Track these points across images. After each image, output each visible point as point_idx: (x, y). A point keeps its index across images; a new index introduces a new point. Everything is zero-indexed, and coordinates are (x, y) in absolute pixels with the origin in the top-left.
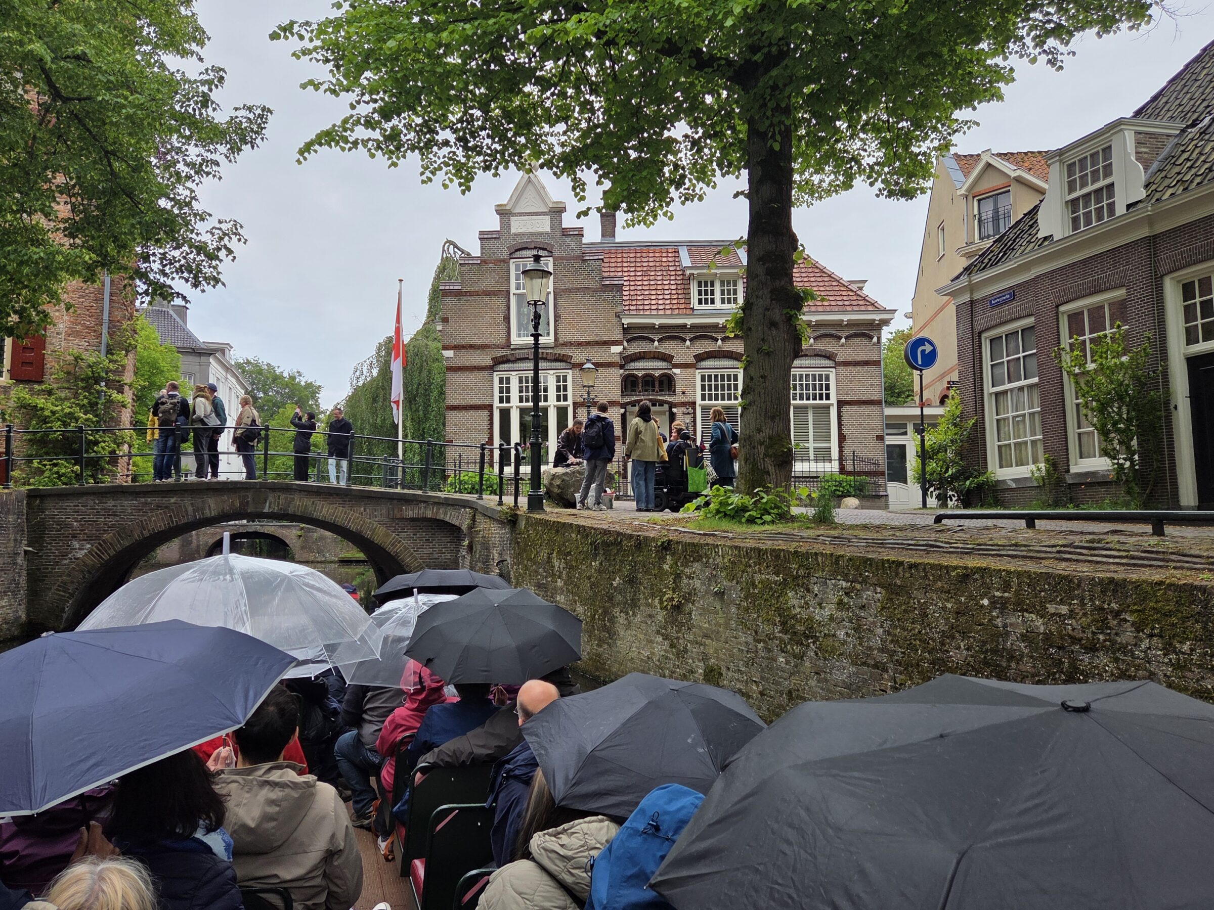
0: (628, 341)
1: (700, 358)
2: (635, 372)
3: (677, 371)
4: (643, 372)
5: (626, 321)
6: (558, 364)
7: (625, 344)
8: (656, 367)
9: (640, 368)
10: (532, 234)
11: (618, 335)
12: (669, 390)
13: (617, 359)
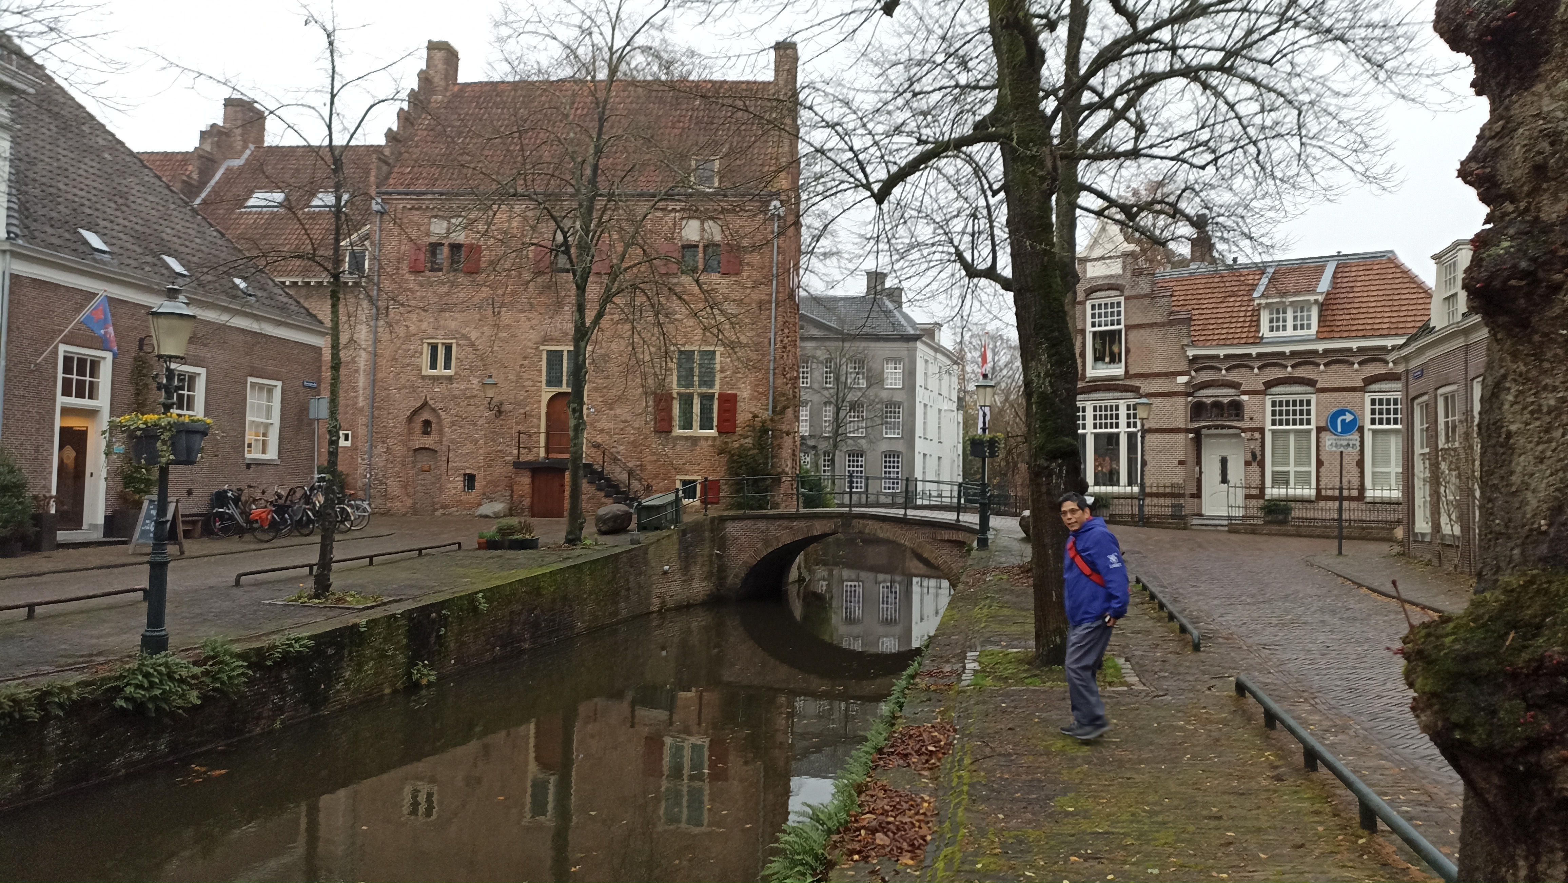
0: (1196, 371)
1: (1269, 385)
2: (1204, 400)
3: (1245, 398)
4: (1212, 399)
5: (1191, 353)
6: (1129, 394)
7: (1193, 373)
8: (1224, 395)
9: (1208, 395)
10: (1106, 277)
11: (1184, 367)
12: (1237, 415)
13: (1182, 389)
